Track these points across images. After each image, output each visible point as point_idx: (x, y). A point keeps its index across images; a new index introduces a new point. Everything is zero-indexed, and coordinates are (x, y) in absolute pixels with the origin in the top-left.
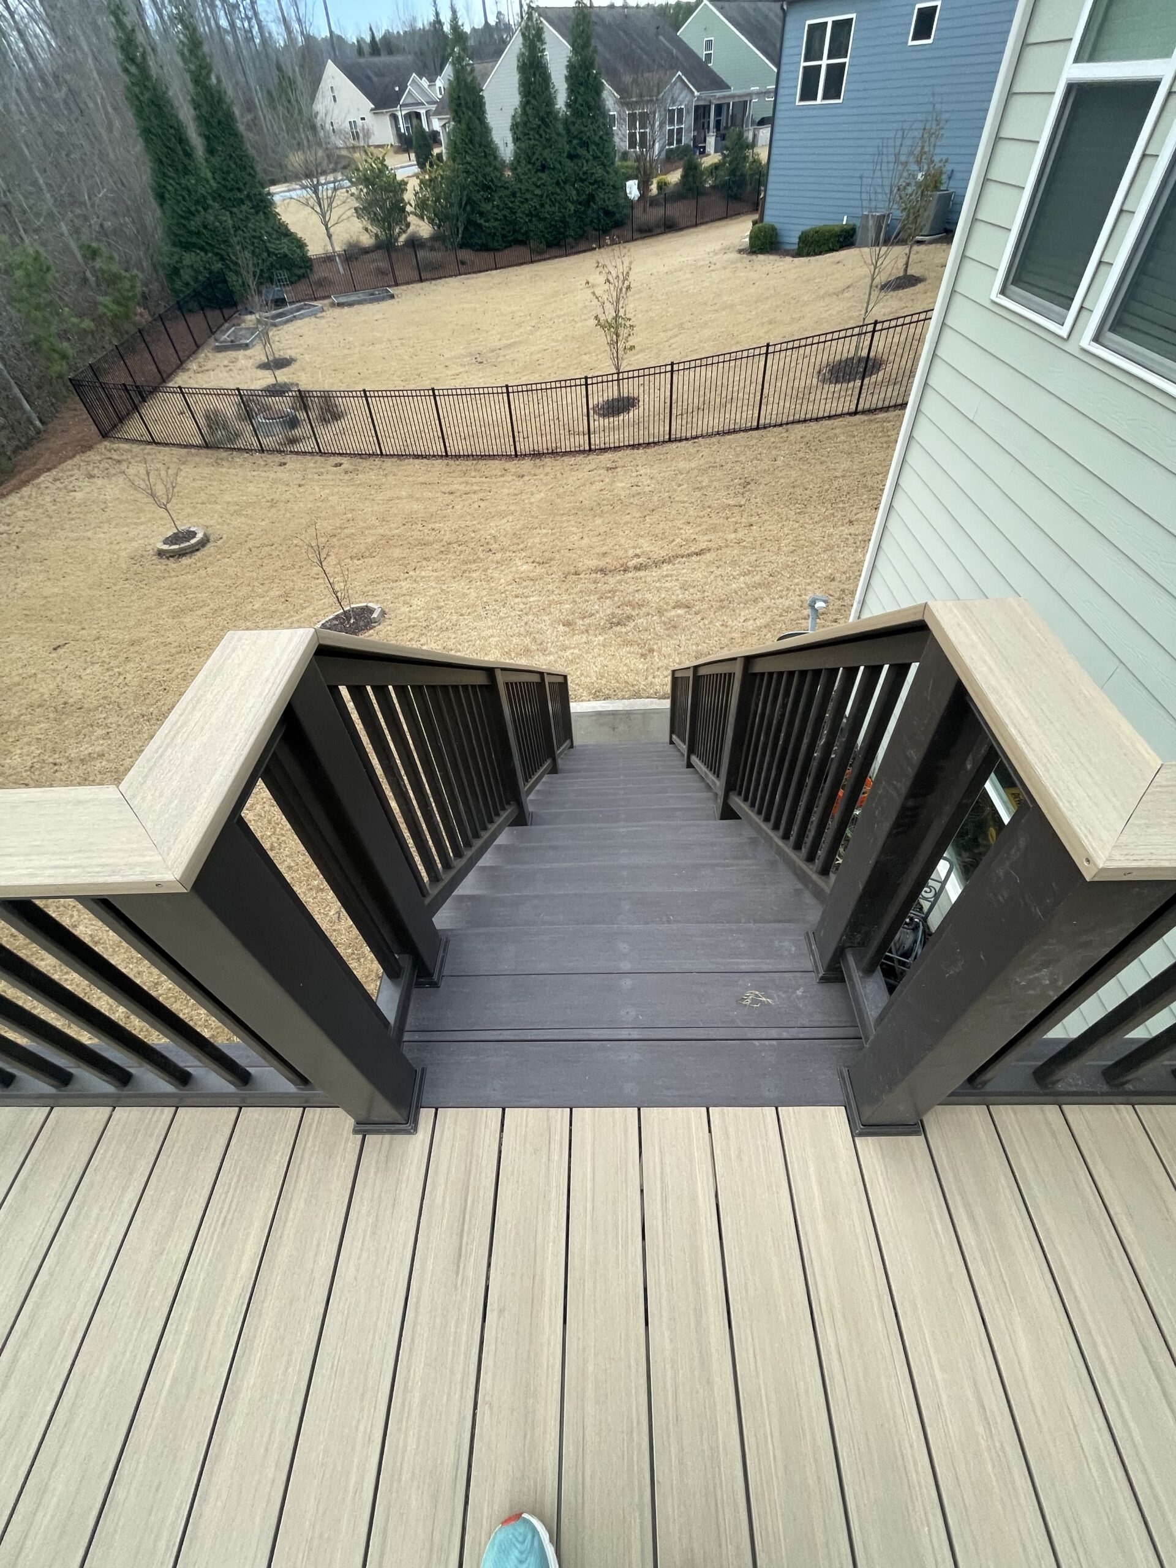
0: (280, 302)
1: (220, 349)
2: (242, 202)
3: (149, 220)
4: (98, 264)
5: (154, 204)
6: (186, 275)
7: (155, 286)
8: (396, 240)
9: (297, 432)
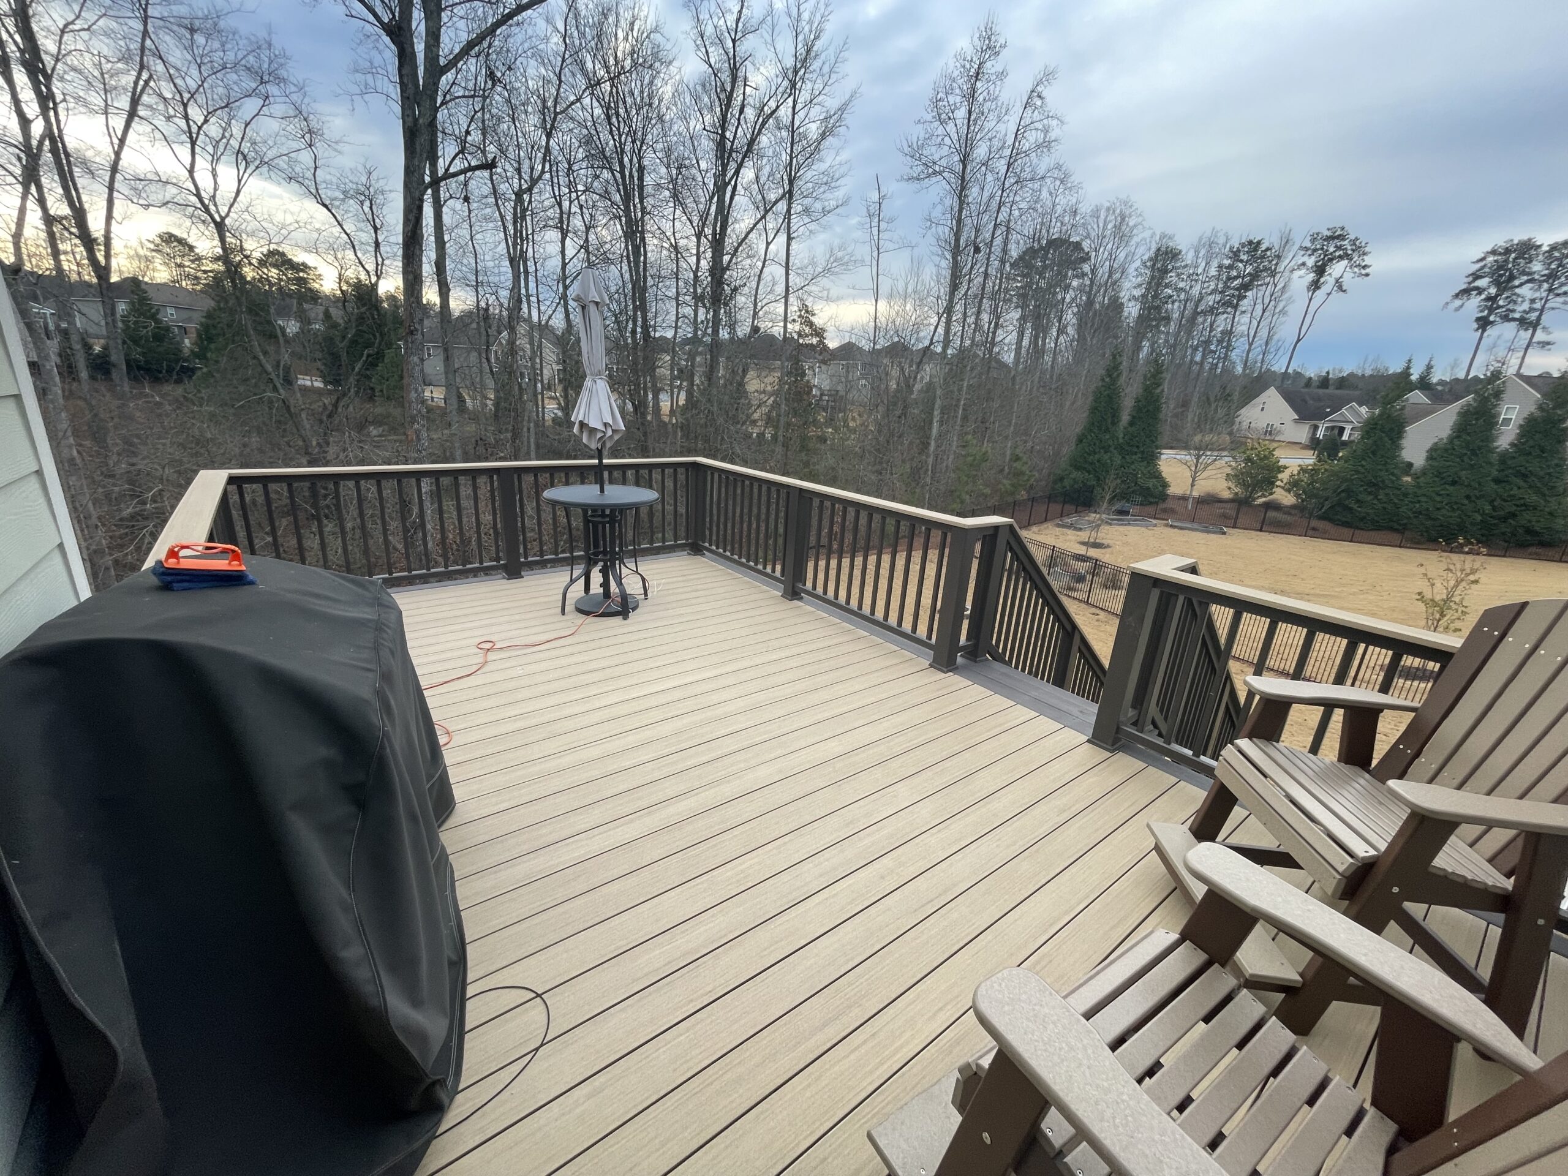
0: (1123, 512)
1: (1058, 526)
2: (1136, 454)
3: (1065, 450)
4: (1017, 465)
5: (1073, 445)
6: (1066, 483)
7: (1043, 483)
8: (1254, 499)
9: (1079, 586)
